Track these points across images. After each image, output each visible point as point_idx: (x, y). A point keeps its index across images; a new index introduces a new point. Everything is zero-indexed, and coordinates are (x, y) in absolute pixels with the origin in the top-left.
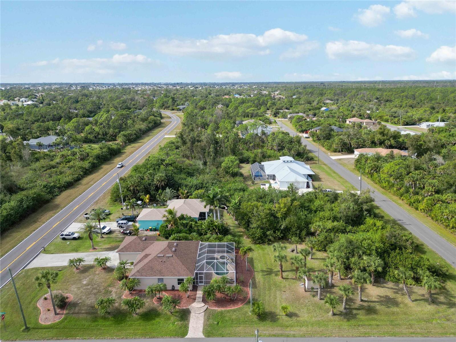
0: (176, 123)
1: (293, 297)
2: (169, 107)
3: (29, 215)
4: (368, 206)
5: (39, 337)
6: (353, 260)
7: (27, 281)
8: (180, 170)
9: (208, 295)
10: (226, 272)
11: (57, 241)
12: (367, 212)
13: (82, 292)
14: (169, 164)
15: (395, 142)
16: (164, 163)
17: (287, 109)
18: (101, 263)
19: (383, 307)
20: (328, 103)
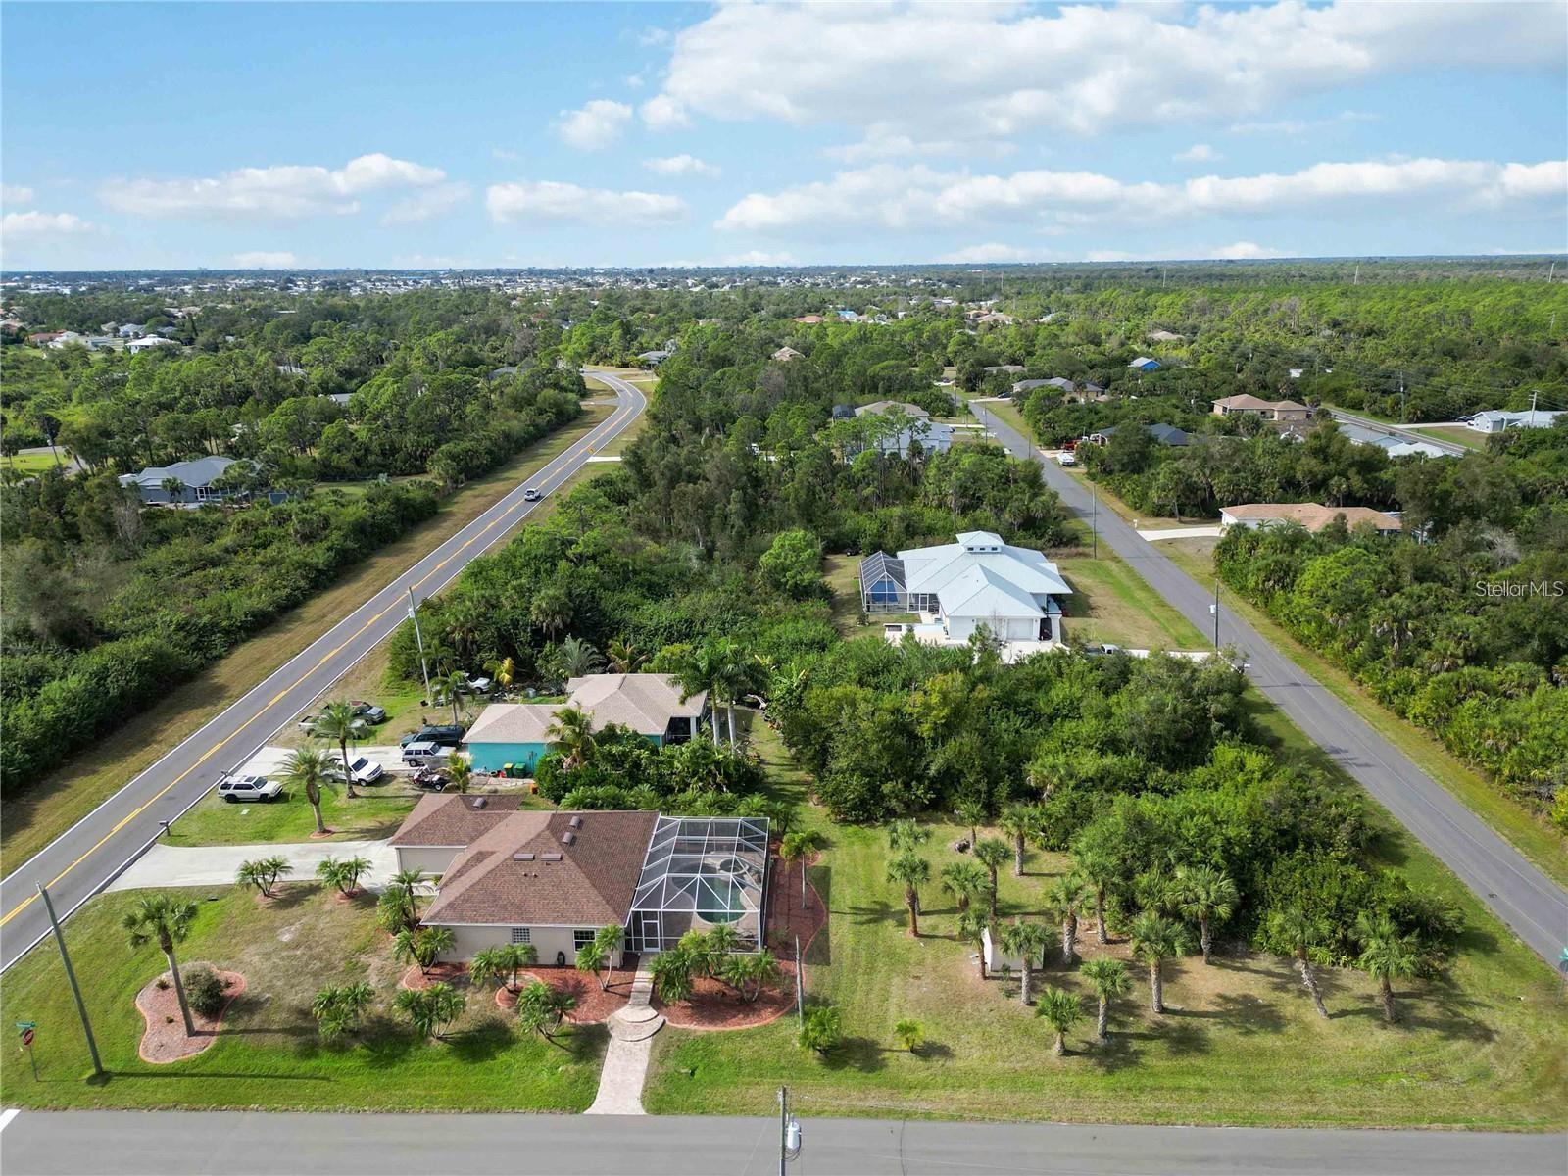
0: (633, 412)
1: (942, 995)
2: (612, 355)
3: (125, 720)
4: (1223, 704)
5: (135, 1100)
6: (1143, 880)
7: (109, 928)
8: (625, 577)
9: (667, 983)
10: (729, 911)
11: (211, 806)
12: (1222, 725)
13: (275, 967)
14: (588, 557)
15: (1366, 481)
16: (570, 553)
17: (1014, 361)
18: (340, 877)
19: (1230, 1032)
20: (1159, 342)
